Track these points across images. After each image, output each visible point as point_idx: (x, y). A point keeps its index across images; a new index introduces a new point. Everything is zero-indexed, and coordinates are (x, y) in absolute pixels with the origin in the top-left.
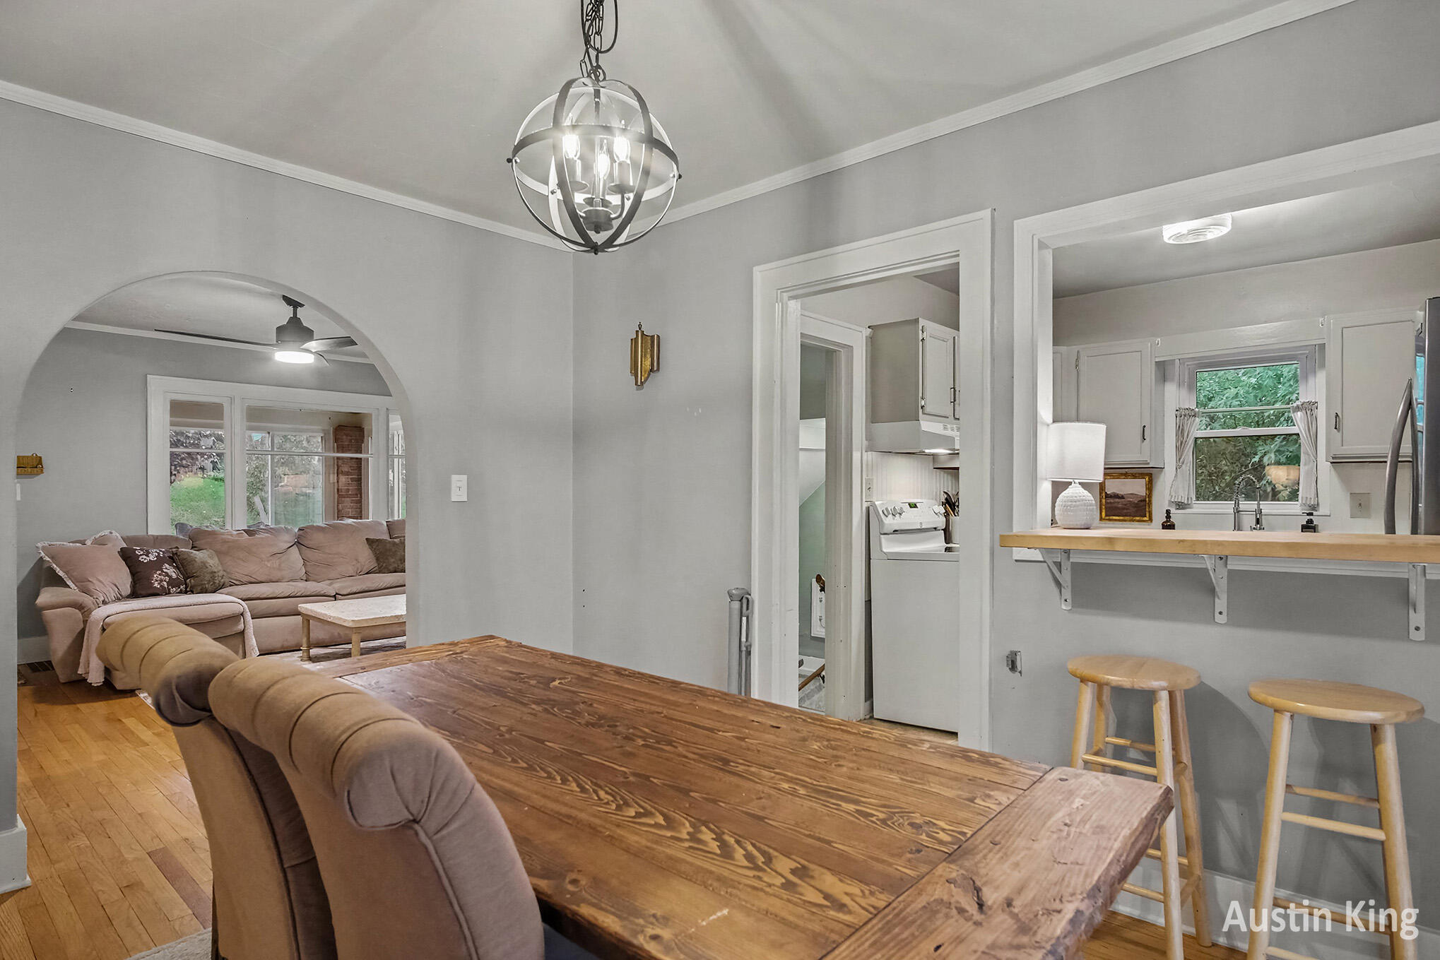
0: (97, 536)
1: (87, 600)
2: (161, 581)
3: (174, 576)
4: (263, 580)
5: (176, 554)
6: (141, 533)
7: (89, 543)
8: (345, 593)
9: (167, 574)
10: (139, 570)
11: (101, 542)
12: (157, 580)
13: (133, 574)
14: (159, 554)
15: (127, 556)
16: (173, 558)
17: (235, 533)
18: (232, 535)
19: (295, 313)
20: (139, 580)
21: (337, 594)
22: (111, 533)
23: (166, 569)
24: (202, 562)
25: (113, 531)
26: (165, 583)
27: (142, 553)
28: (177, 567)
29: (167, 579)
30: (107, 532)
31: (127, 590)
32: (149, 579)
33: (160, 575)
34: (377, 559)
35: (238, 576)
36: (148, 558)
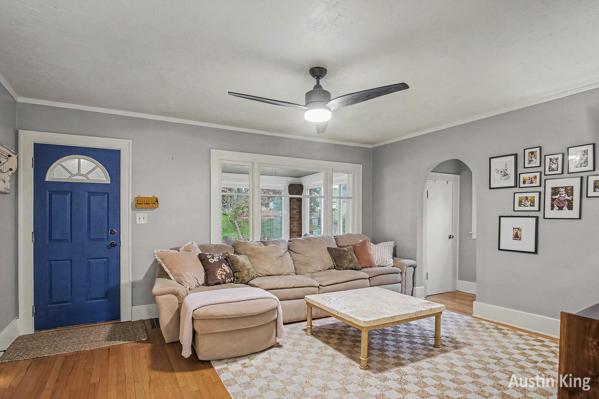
0: (186, 245)
1: (181, 289)
2: (221, 275)
3: (228, 271)
4: (273, 273)
5: (229, 257)
6: (208, 243)
7: (181, 249)
8: (325, 285)
9: (225, 271)
10: (209, 268)
11: (188, 250)
12: (220, 274)
13: (206, 271)
14: (219, 257)
15: (202, 259)
16: (227, 260)
17: (257, 243)
18: (255, 245)
19: (318, 82)
20: (209, 274)
21: (320, 285)
22: (193, 243)
23: (224, 267)
24: (242, 263)
25: (194, 243)
26: (224, 276)
27: (210, 257)
28: (229, 266)
29: (225, 273)
30: (190, 243)
31: (202, 281)
32: (215, 274)
33: (221, 271)
34: (335, 261)
35: (260, 271)
36: (214, 260)
